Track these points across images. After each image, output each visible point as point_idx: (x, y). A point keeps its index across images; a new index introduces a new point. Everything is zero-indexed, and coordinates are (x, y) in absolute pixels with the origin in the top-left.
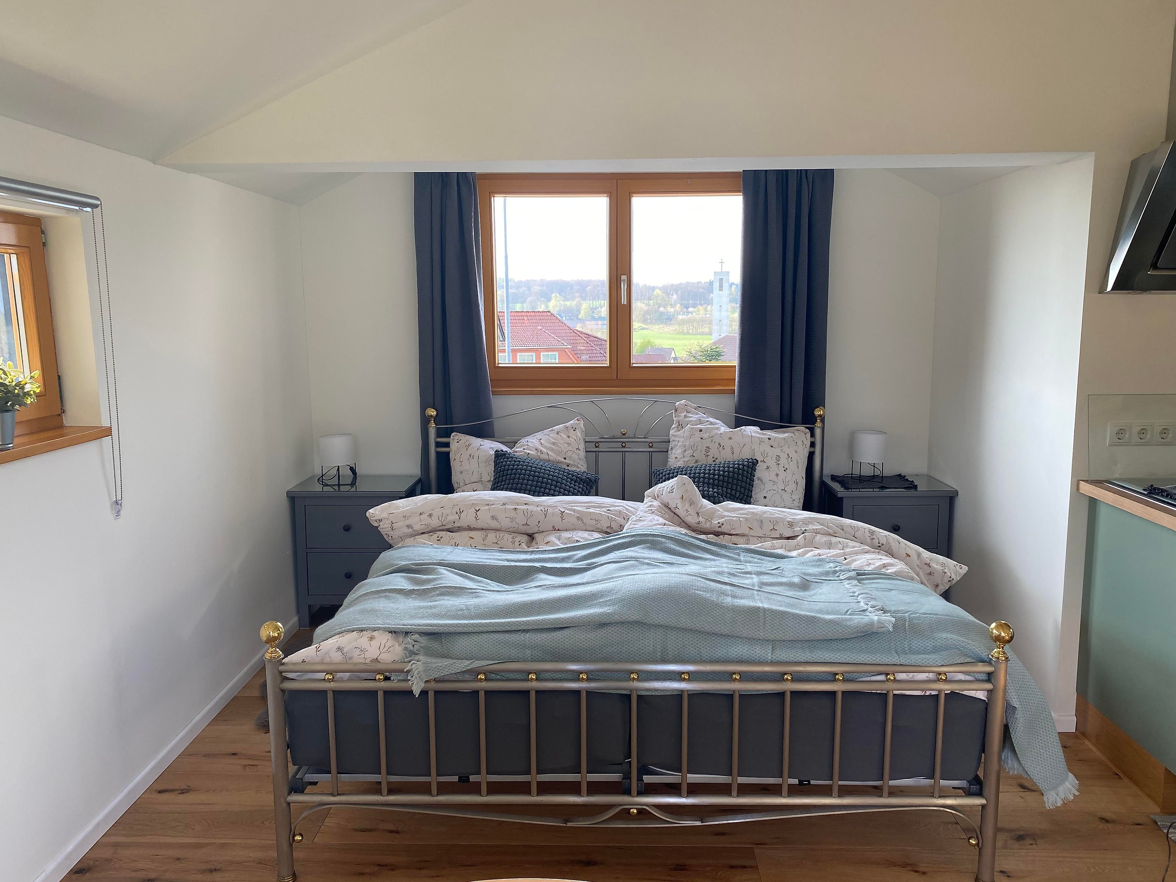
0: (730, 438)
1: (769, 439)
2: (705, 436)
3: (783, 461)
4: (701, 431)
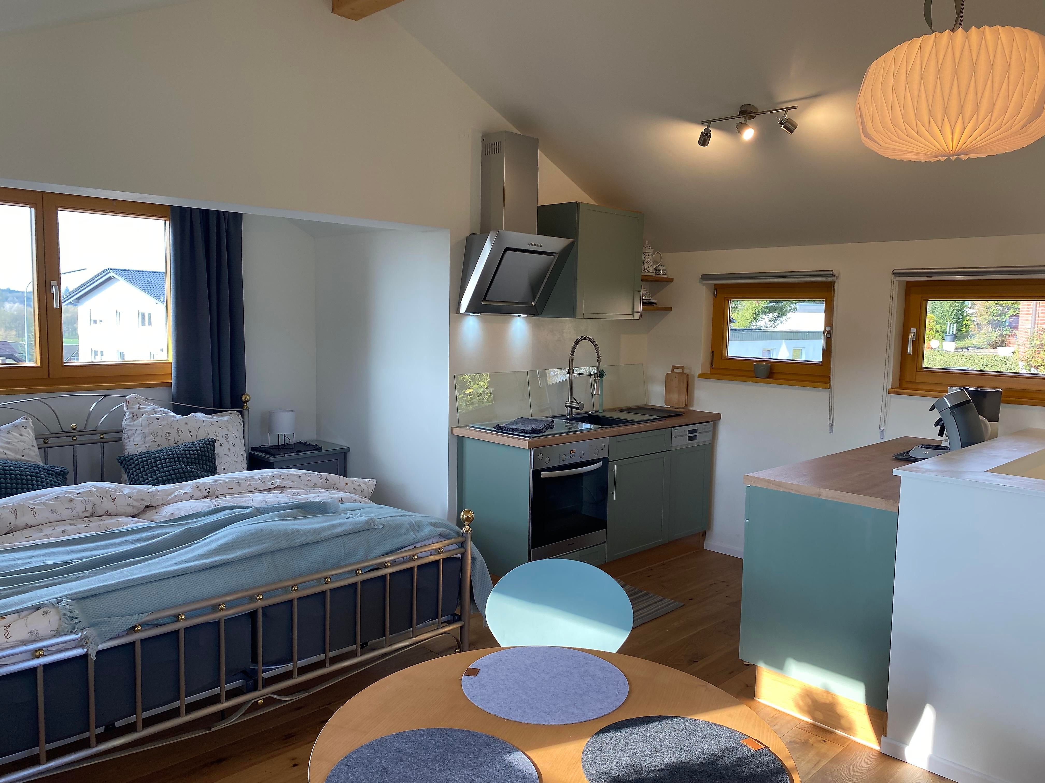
0: (186, 424)
1: (217, 422)
2: (163, 423)
3: (231, 438)
4: (158, 419)
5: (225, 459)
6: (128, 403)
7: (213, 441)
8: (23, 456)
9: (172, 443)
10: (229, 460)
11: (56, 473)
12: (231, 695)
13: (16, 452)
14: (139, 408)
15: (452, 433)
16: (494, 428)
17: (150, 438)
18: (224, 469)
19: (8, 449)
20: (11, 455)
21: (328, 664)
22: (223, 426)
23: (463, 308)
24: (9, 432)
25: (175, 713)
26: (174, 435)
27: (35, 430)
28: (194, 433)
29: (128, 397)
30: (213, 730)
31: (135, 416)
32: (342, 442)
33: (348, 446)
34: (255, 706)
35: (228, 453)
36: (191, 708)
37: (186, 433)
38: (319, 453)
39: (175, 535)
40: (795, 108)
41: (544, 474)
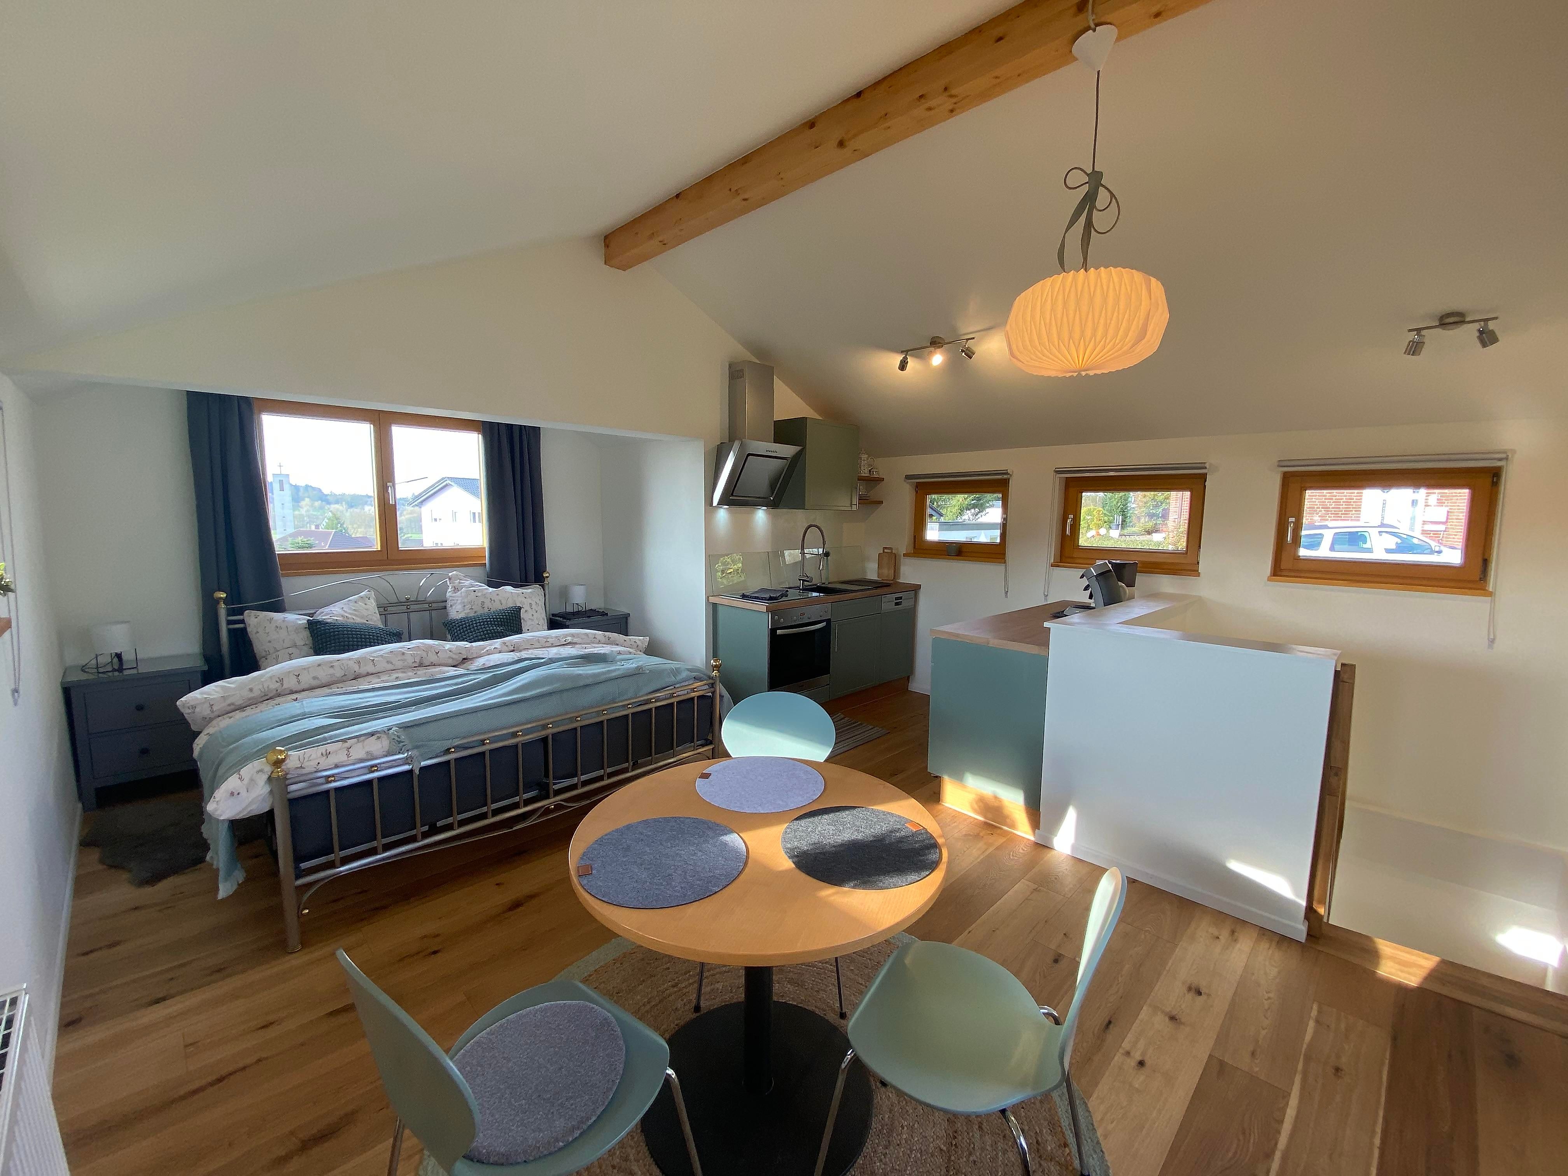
0: (498, 595)
1: (523, 593)
2: (479, 594)
3: (534, 606)
4: (475, 591)
5: (529, 623)
6: (450, 579)
7: (520, 608)
8: (367, 621)
9: (486, 610)
10: (533, 623)
11: (393, 634)
12: (527, 802)
13: (362, 617)
14: (459, 583)
15: (708, 600)
16: (741, 596)
17: (469, 606)
18: (528, 630)
19: (355, 615)
20: (358, 620)
21: (605, 778)
22: (527, 597)
23: (715, 503)
24: (356, 602)
25: (484, 816)
26: (488, 604)
27: (377, 601)
28: (504, 602)
29: (450, 574)
30: (514, 829)
31: (456, 589)
32: (624, 610)
33: (627, 611)
34: (547, 811)
35: (532, 618)
36: (496, 812)
37: (497, 602)
38: (605, 618)
39: (484, 680)
40: (973, 338)
41: (779, 632)
